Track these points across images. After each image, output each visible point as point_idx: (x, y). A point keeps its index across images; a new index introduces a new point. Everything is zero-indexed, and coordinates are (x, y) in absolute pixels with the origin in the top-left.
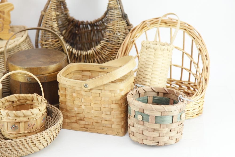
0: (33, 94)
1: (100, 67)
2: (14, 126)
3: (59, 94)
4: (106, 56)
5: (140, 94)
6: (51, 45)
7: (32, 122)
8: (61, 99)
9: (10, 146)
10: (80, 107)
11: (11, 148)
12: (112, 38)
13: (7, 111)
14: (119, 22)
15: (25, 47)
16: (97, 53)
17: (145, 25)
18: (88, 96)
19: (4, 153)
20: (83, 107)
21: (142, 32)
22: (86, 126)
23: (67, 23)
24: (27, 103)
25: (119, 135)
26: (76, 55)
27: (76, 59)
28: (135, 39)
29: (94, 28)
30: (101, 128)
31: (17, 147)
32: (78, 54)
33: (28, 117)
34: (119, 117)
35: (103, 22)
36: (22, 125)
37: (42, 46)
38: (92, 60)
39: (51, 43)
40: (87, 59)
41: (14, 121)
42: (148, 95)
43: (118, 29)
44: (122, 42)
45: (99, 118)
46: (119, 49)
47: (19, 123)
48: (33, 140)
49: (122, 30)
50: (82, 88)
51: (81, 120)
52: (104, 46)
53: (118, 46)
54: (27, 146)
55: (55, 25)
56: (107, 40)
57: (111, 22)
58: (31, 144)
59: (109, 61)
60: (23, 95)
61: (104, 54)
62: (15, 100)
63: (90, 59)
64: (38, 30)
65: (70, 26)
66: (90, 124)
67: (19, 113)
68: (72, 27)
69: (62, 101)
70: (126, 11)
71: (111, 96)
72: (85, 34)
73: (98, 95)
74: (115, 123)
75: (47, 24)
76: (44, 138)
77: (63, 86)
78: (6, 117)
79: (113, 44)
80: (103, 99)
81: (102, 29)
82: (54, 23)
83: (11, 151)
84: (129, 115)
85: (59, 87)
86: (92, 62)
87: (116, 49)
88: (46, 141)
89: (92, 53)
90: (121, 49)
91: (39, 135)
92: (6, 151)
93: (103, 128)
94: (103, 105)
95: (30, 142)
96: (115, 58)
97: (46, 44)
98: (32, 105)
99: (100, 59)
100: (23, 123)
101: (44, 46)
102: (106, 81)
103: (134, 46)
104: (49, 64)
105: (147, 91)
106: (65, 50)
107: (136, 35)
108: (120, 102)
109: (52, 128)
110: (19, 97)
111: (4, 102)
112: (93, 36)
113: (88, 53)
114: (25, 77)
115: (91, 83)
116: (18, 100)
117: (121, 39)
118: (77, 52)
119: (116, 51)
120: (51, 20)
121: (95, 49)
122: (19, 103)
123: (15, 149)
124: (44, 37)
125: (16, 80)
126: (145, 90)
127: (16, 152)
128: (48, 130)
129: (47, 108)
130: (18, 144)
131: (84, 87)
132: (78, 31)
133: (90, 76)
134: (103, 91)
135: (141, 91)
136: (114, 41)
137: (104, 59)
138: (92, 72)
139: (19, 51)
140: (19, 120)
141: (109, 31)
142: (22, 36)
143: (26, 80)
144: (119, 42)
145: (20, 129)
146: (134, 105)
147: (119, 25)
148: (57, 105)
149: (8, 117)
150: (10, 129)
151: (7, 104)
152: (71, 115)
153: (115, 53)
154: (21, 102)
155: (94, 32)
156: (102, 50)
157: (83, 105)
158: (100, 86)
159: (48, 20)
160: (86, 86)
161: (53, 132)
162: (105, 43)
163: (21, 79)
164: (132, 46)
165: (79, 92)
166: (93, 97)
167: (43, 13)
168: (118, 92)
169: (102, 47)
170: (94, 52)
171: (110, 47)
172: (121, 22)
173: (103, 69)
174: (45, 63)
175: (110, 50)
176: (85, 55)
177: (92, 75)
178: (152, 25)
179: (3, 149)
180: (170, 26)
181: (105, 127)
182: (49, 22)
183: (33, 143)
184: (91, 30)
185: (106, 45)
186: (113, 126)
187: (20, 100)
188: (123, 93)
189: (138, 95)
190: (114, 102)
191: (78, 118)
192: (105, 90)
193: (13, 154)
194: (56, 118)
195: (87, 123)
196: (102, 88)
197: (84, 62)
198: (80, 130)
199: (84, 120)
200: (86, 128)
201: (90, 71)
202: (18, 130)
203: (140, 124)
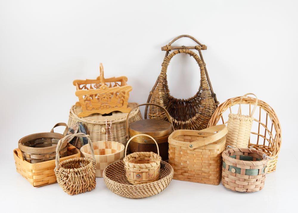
0: (150, 152)
1: (199, 133)
2: (138, 175)
3: (169, 152)
4: (200, 125)
5: (230, 153)
6: (158, 117)
7: (151, 172)
8: (170, 156)
9: (139, 189)
10: (185, 162)
11: (139, 190)
12: (205, 111)
13: (134, 164)
14: (209, 100)
15: (138, 118)
16: (193, 123)
17: (230, 102)
18: (192, 154)
19: (134, 194)
20: (188, 162)
21: (227, 107)
22: (189, 177)
23: (168, 101)
24: (145, 159)
25: (214, 184)
26: (177, 124)
27: (177, 127)
28: (222, 112)
29: (188, 105)
30: (201, 179)
31: (143, 190)
32: (178, 124)
33: (148, 169)
34: (216, 170)
35: (195, 100)
36: (144, 174)
37: (150, 118)
38: (189, 128)
39: (158, 116)
40: (185, 127)
41: (138, 171)
42: (236, 155)
43: (209, 105)
44: (212, 115)
45: (200, 171)
46: (209, 120)
47: (142, 173)
48: (155, 185)
49: (211, 106)
50: (188, 148)
51: (185, 172)
53: (208, 118)
54: (150, 189)
55: (162, 102)
56: (201, 113)
57: (204, 100)
58: (153, 188)
59: (202, 129)
60: (142, 153)
61: (199, 124)
62: (137, 156)
63: (188, 127)
64: (147, 105)
65: (170, 103)
66: (192, 175)
67: (142, 165)
68: (171, 104)
69: (171, 158)
70: (215, 92)
71: (210, 154)
72: (181, 109)
73: (200, 153)
74: (212, 175)
75: (154, 101)
76: (162, 184)
77: (173, 146)
78: (132, 169)
79: (205, 116)
80: (204, 156)
81: (194, 105)
82: (160, 100)
83: (139, 193)
84: (223, 169)
85: (169, 147)
86: (188, 129)
87: (208, 120)
88: (163, 186)
89: (189, 123)
90: (211, 120)
91: (155, 183)
92: (136, 193)
93: (202, 179)
94: (203, 161)
95: (152, 187)
96: (207, 127)
97: (154, 116)
98: (149, 160)
99: (195, 127)
100: (145, 173)
101: (152, 118)
102: (207, 143)
103: (221, 118)
104: (161, 131)
105: (235, 151)
106: (170, 121)
107: (223, 109)
108: (216, 159)
109: (165, 178)
110: (140, 154)
111: (129, 157)
113: (187, 123)
114: (143, 139)
115: (195, 144)
116: (139, 157)
117: (211, 112)
118: (178, 122)
119: (207, 122)
120: (158, 98)
121: (191, 120)
122: (139, 159)
123: (142, 191)
124: (152, 111)
125: (136, 142)
126: (234, 150)
127: (142, 194)
128: (162, 180)
129: (161, 163)
130: (145, 188)
131: (190, 147)
132: (176, 106)
133: (190, 140)
134: (204, 151)
135: (232, 151)
136: (206, 114)
137: (198, 127)
138: (192, 137)
139: (134, 121)
140: (142, 170)
141: (203, 106)
142: (136, 110)
143: (144, 142)
144: (210, 114)
145: (142, 178)
146: (229, 161)
147: (209, 102)
148: (167, 161)
149: (134, 169)
150: (135, 177)
151: (131, 159)
152: (178, 168)
153: (206, 123)
154: (141, 158)
155: (188, 108)
156: (197, 121)
157: (188, 161)
158: (202, 146)
159: (156, 98)
160: (191, 146)
161: (168, 180)
162: (199, 116)
163: (139, 141)
164: (219, 118)
165: (185, 151)
166: (197, 155)
167: (152, 93)
168: (216, 151)
169: (197, 118)
170: (191, 122)
171: (203, 119)
172: (211, 100)
173: (201, 134)
174: (157, 130)
175: (203, 121)
176: (184, 124)
177: (191, 139)
178: (235, 102)
179: (134, 191)
180: (249, 103)
181: (204, 178)
182: (156, 100)
183: (155, 188)
184: (186, 106)
185: (200, 117)
186: (210, 177)
187: (140, 156)
188: (219, 152)
189: (229, 154)
190: (212, 159)
191: (183, 171)
192: (206, 150)
193: (140, 195)
194: (167, 171)
195: (190, 175)
196: (203, 148)
197: (183, 129)
198: (184, 180)
199: (188, 173)
200: (189, 179)
201: (190, 136)
202: (141, 178)
203: (233, 176)
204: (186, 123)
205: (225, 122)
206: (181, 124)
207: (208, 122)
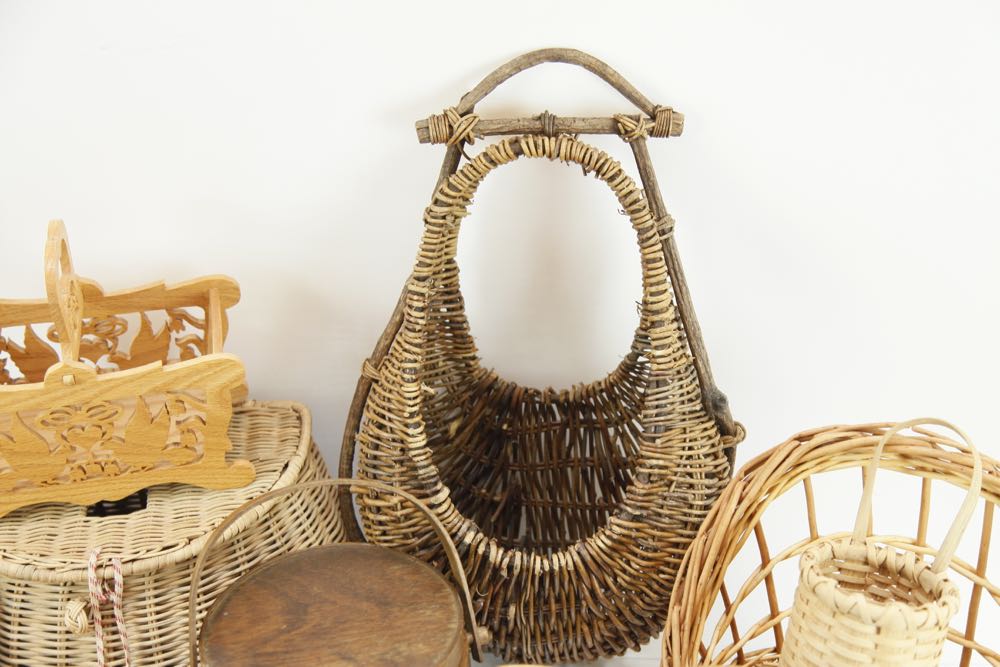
4: (632, 576)
12: (660, 501)
16: (593, 566)
21: (791, 482)
26: (504, 573)
27: (502, 582)
28: (757, 507)
32: (510, 568)
43: (685, 462)
44: (702, 517)
46: (686, 546)
49: (700, 463)
52: (624, 539)
53: (682, 536)
55: (418, 440)
56: (638, 512)
61: (624, 571)
63: (562, 585)
65: (479, 404)
68: (488, 411)
72: (537, 436)
79: (665, 530)
82: (411, 431)
87: (676, 545)
89: (571, 566)
90: (697, 545)
97: (378, 509)
99: (606, 588)
103: (753, 535)
112: (572, 443)
113: (556, 566)
117: (699, 501)
118: (506, 560)
119: (674, 555)
121: (584, 552)
132: (510, 423)
136: (670, 517)
141: (649, 476)
144: (688, 515)
147: (688, 444)
153: (667, 564)
155: (575, 433)
156: (615, 555)
159: (390, 410)
162: (627, 528)
164: (743, 537)
167: (371, 372)
169: (617, 540)
170: (580, 564)
171: (651, 543)
172: (697, 431)
175: (649, 554)
176: (543, 575)
180: (923, 469)
182: (390, 420)
184: (565, 425)
185: (632, 534)
204: (552, 570)
205: (772, 554)
206: (526, 569)
207: (681, 557)
